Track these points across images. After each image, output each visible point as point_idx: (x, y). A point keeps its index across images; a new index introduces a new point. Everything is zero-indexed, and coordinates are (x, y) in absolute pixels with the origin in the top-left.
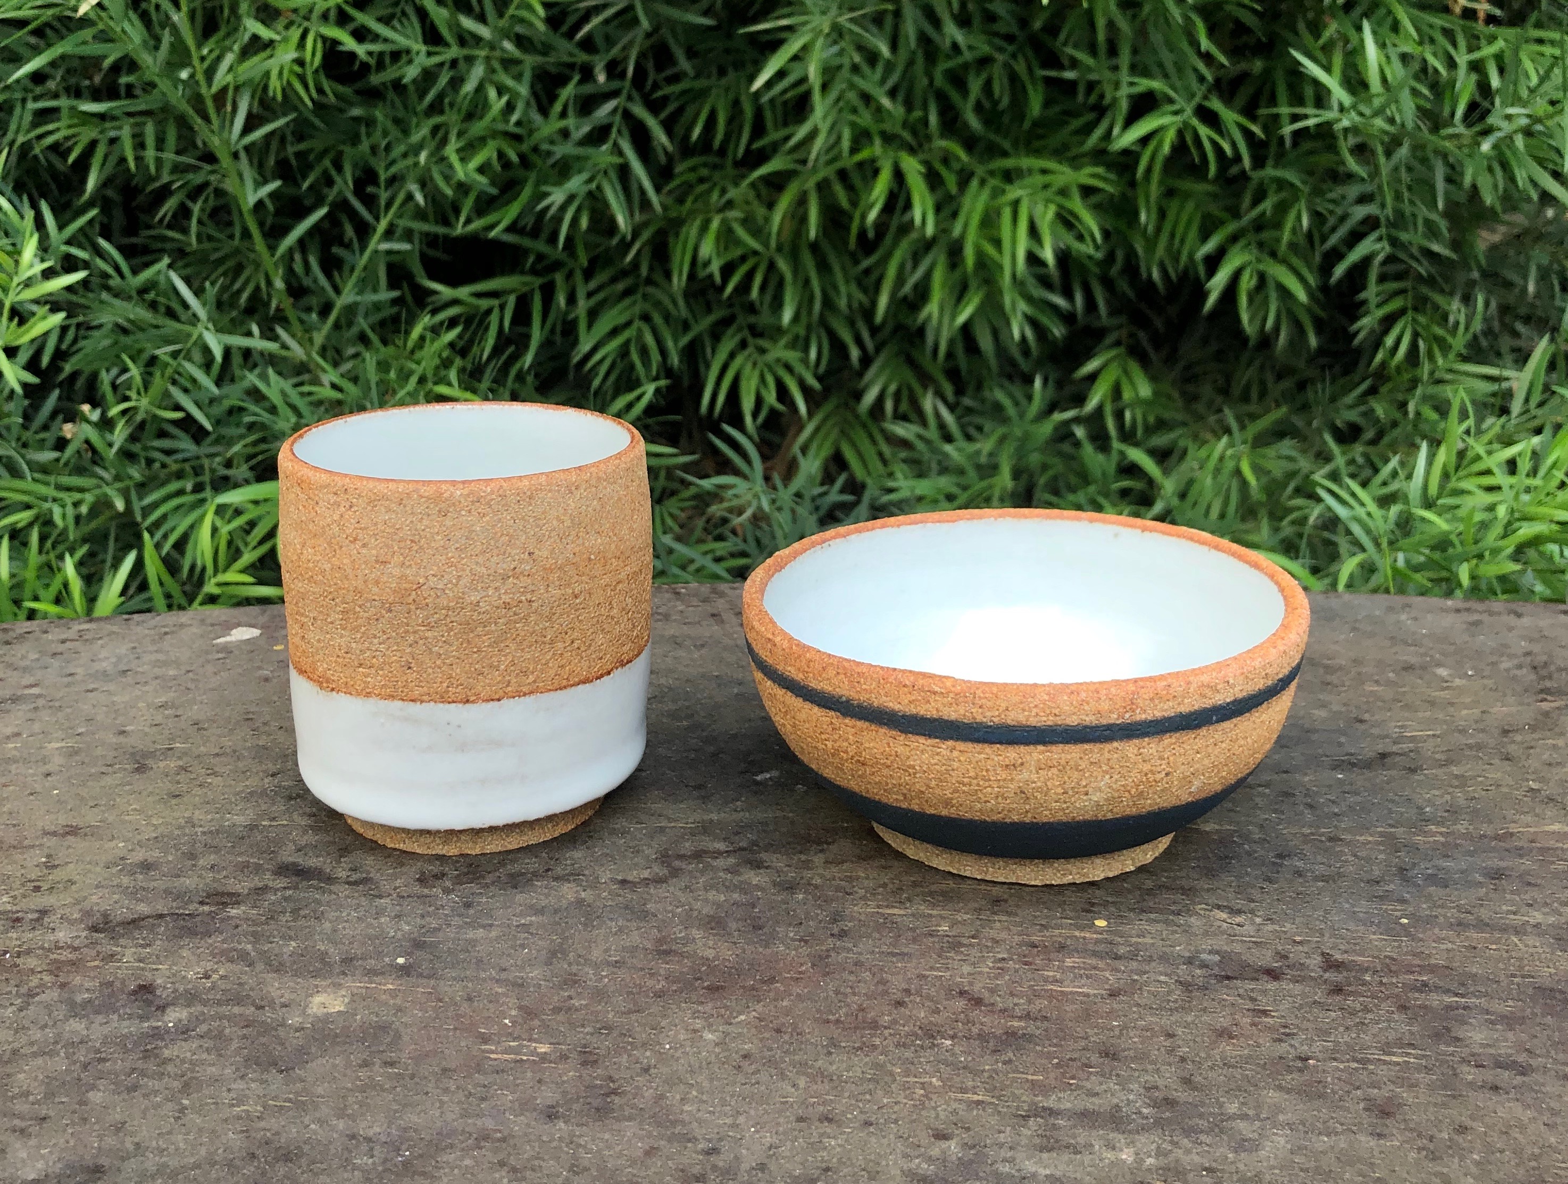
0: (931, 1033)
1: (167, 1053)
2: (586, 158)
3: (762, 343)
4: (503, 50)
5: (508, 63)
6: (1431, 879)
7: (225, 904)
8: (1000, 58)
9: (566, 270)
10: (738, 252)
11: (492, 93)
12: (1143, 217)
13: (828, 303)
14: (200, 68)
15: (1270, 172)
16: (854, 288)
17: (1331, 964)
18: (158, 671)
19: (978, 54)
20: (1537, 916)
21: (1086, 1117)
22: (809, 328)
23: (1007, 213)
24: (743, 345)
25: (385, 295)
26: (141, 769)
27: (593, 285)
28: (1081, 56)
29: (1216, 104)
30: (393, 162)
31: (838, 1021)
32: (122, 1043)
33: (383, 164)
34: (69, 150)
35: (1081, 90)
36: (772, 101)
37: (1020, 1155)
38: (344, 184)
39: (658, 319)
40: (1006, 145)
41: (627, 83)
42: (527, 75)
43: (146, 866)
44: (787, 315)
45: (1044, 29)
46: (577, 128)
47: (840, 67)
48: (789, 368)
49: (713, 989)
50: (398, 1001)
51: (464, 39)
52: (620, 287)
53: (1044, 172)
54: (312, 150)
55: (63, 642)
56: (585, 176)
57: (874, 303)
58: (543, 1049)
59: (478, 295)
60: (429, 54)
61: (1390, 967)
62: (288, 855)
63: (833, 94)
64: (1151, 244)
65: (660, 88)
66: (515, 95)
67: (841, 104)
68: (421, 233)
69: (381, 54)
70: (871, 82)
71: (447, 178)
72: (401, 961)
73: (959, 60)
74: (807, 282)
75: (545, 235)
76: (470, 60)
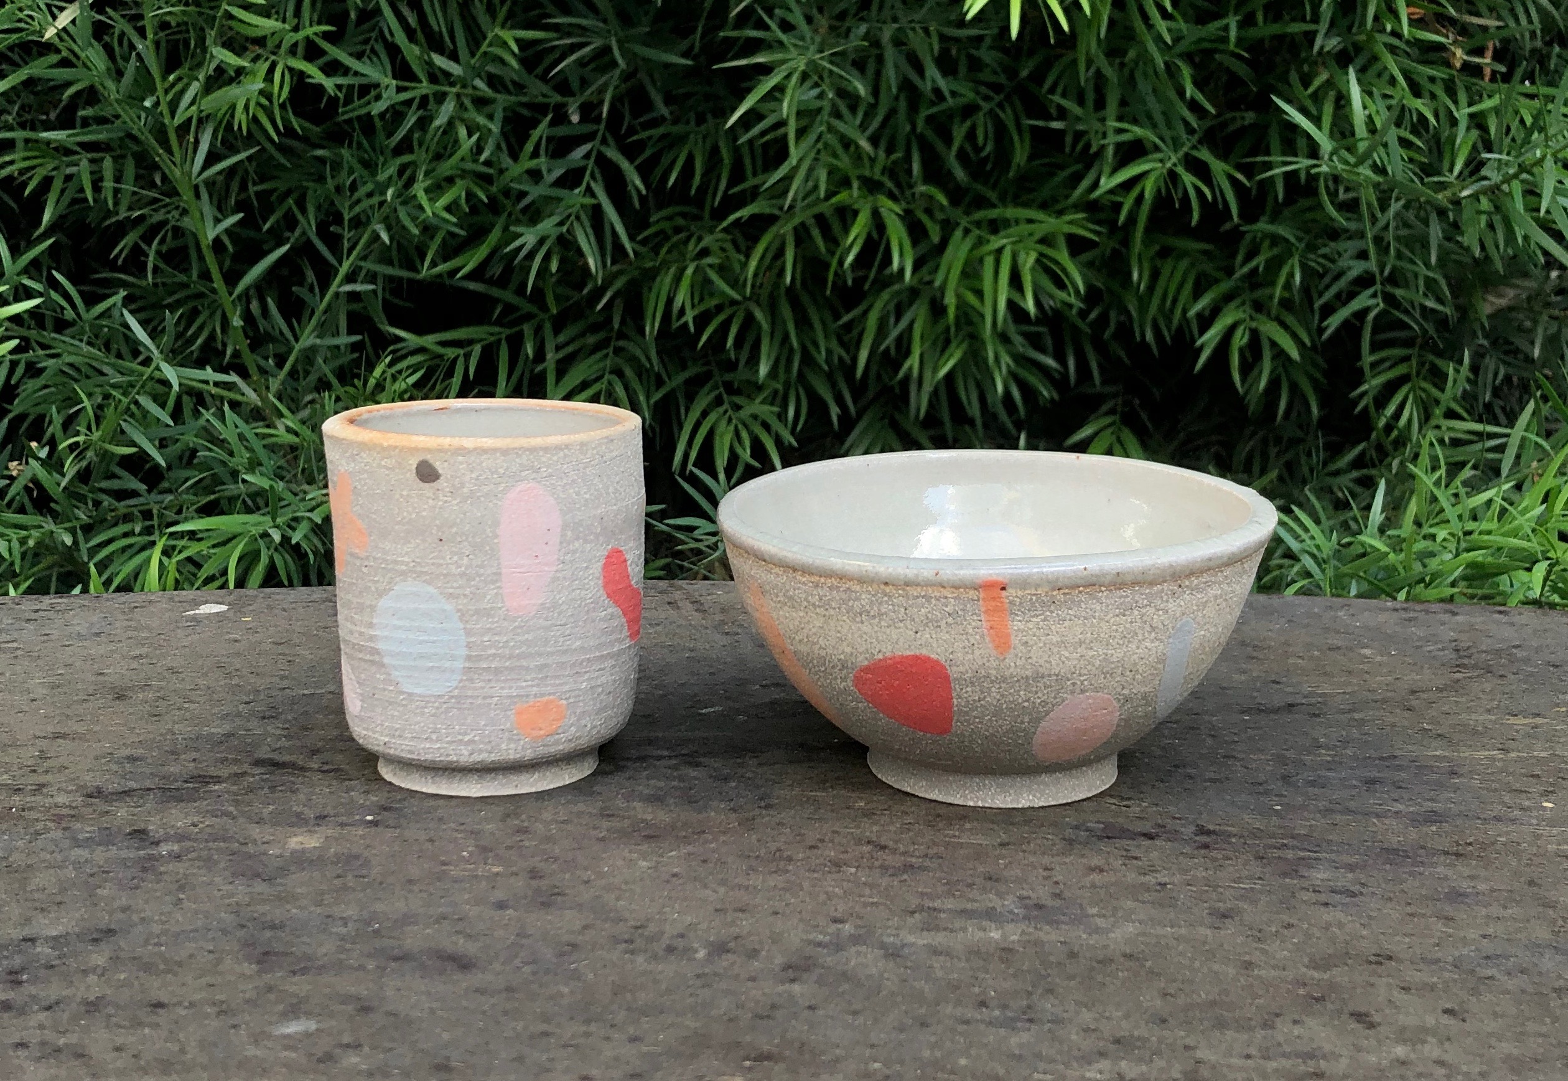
0: (838, 865)
1: (162, 869)
2: (559, 200)
3: (737, 400)
4: (475, 88)
5: (481, 102)
6: (1313, 783)
7: (208, 783)
8: (986, 106)
9: (535, 322)
10: (714, 302)
11: (462, 132)
12: (1135, 276)
13: (808, 359)
14: (165, 100)
15: (1263, 226)
16: (834, 344)
17: (1202, 831)
18: (130, 633)
19: (962, 101)
20: (1399, 807)
21: (964, 913)
22: (787, 385)
23: (989, 261)
24: (718, 402)
25: (345, 340)
26: (120, 697)
27: (562, 338)
28: (1068, 104)
29: (1204, 155)
30: (358, 201)
31: (757, 857)
32: (123, 862)
33: (347, 204)
34: (24, 185)
35: (1069, 140)
36: (751, 142)
37: (902, 933)
38: (308, 224)
39: (629, 372)
40: (993, 196)
41: (602, 126)
42: (499, 115)
43: (132, 759)
44: (763, 370)
45: (1031, 77)
46: (549, 171)
47: (819, 110)
48: (766, 426)
49: (649, 837)
50: (368, 842)
51: (436, 76)
52: (591, 340)
53: (1030, 221)
54: (275, 190)
55: (37, 611)
56: (556, 219)
57: (855, 360)
58: (496, 869)
59: (444, 344)
60: (400, 90)
61: (1256, 834)
62: (263, 753)
63: (811, 138)
64: (1143, 303)
65: (636, 133)
66: (486, 133)
67: (820, 145)
68: (385, 276)
69: (351, 87)
70: (849, 127)
71: (414, 219)
72: (369, 818)
73: (943, 106)
74: (786, 338)
75: (513, 285)
76: (441, 98)
